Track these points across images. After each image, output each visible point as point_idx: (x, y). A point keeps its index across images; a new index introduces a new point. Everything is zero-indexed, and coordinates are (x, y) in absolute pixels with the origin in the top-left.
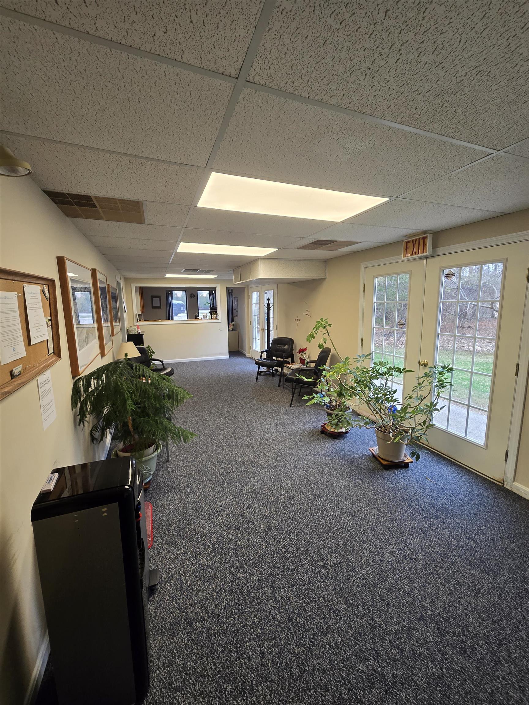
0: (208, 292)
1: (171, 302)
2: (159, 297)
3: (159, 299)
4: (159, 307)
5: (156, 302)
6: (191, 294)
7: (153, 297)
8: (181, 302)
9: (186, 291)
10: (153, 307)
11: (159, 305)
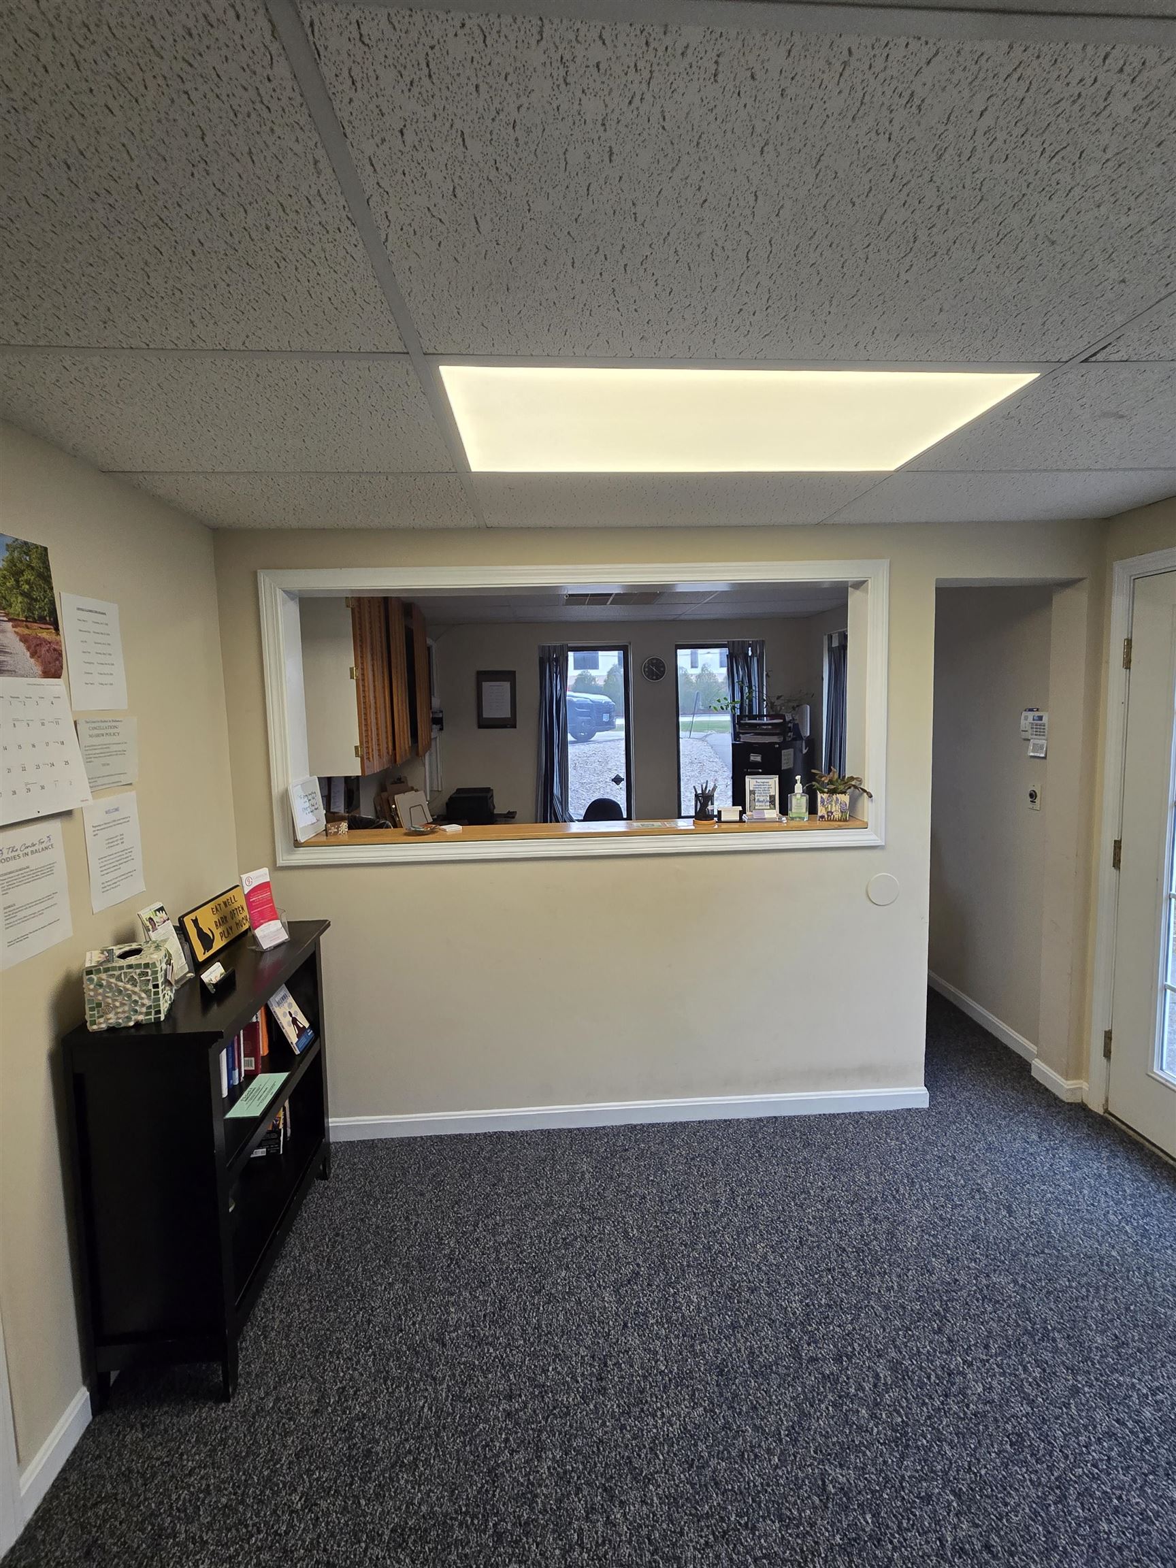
0: (725, 651)
1: (561, 700)
2: (509, 676)
3: (507, 685)
4: (509, 723)
5: (497, 700)
6: (651, 662)
7: (484, 676)
8: (603, 699)
9: (624, 649)
10: (485, 724)
11: (506, 713)
